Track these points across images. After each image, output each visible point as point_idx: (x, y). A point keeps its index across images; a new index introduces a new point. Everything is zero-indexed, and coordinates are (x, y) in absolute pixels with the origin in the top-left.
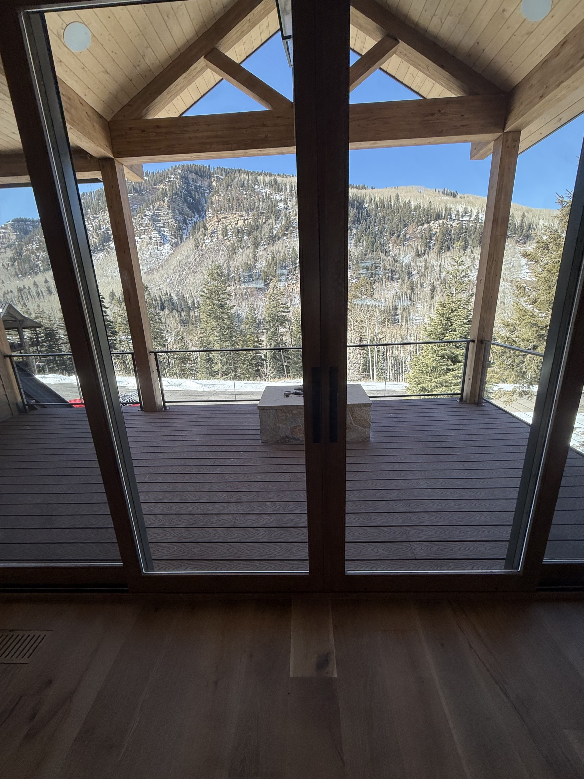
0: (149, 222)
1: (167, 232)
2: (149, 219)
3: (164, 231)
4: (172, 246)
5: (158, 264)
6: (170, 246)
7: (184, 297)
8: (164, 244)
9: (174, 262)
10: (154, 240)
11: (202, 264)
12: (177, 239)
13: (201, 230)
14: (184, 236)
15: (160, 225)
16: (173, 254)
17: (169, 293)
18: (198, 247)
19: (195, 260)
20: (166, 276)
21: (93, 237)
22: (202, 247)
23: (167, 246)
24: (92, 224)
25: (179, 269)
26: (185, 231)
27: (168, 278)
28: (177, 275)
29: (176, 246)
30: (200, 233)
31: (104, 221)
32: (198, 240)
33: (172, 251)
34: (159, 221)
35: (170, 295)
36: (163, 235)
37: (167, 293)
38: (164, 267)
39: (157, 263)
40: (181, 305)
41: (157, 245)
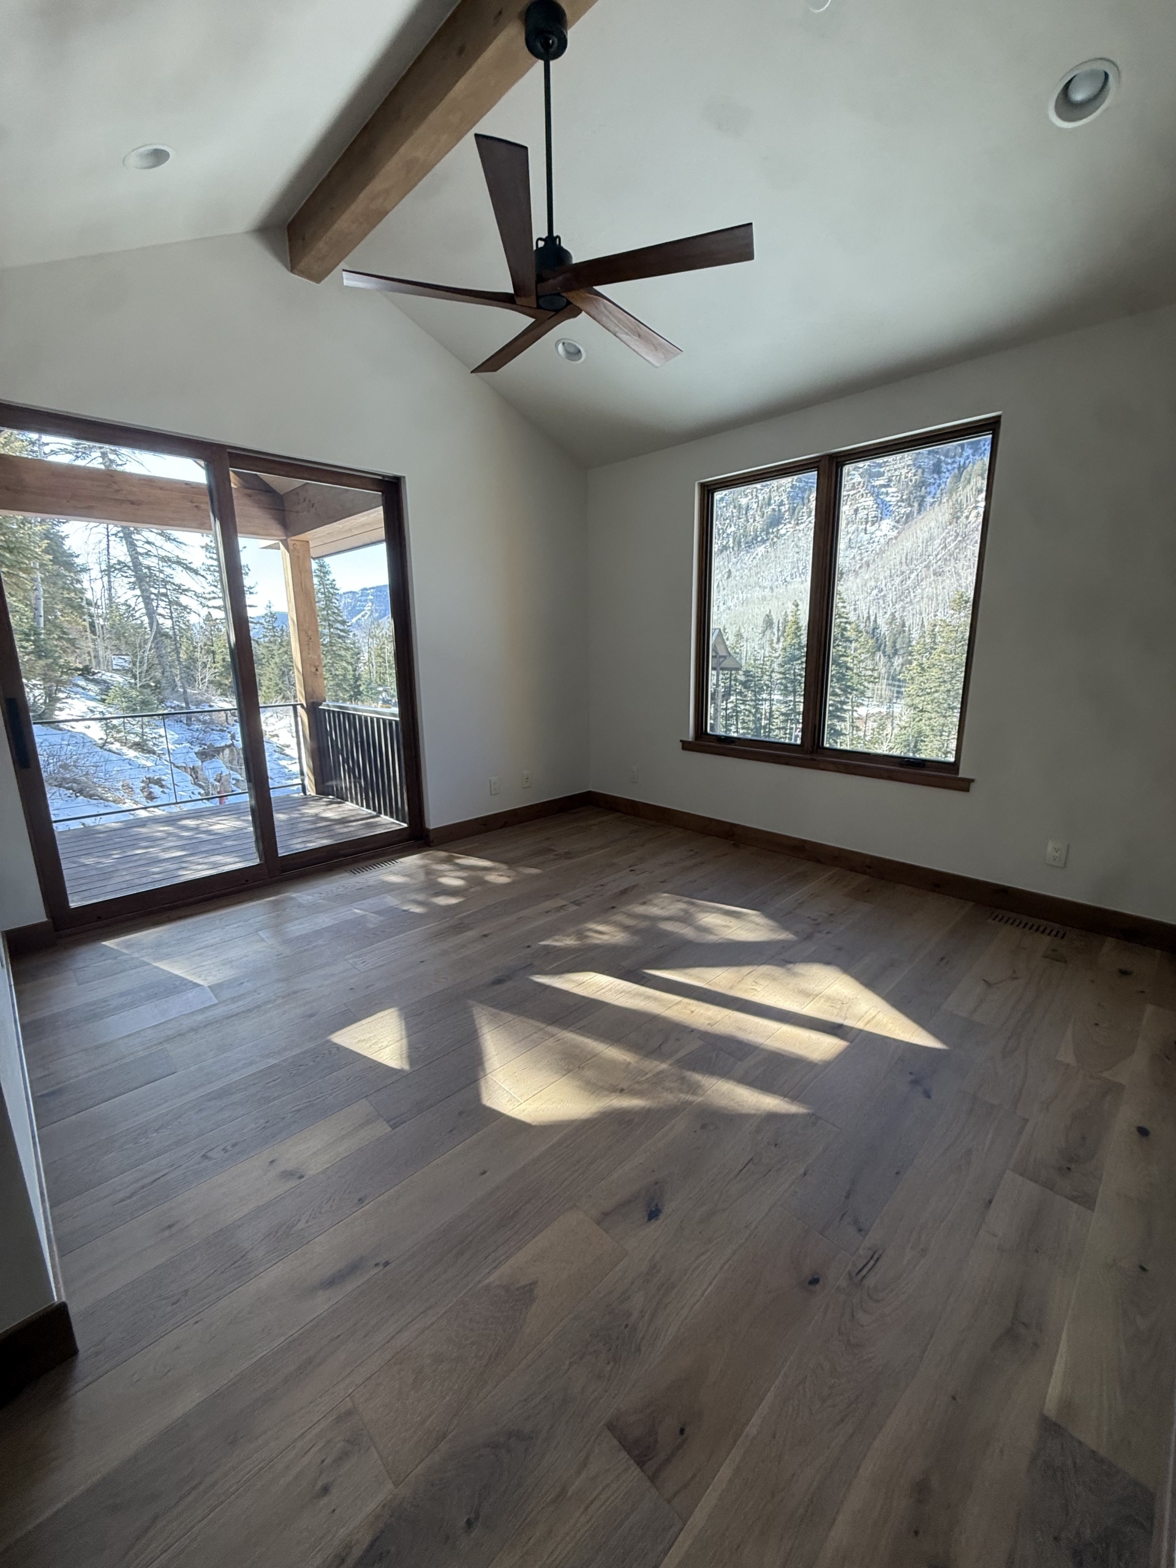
14: (929, 499)
26: (932, 489)
36: (883, 502)
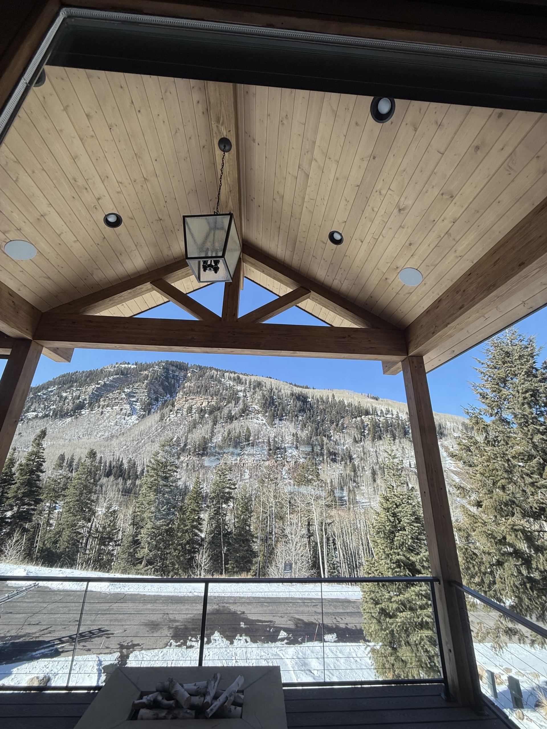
0: (125, 397)
1: (138, 406)
2: (126, 395)
3: (136, 405)
4: (139, 417)
5: (121, 431)
6: (137, 417)
7: (135, 464)
8: (132, 415)
9: (136, 432)
10: (124, 411)
11: (162, 435)
12: (145, 412)
13: (169, 407)
15: (134, 400)
16: (137, 424)
17: (121, 460)
18: (163, 420)
19: (157, 431)
20: (124, 443)
21: (68, 405)
22: (166, 420)
23: (134, 417)
24: (72, 394)
25: (139, 437)
27: (125, 445)
28: (135, 443)
29: (143, 418)
30: (167, 409)
31: (85, 392)
32: (164, 414)
33: (137, 422)
34: (135, 397)
35: (122, 461)
37: (119, 459)
38: (125, 435)
39: (119, 430)
40: (129, 472)
41: (125, 415)
